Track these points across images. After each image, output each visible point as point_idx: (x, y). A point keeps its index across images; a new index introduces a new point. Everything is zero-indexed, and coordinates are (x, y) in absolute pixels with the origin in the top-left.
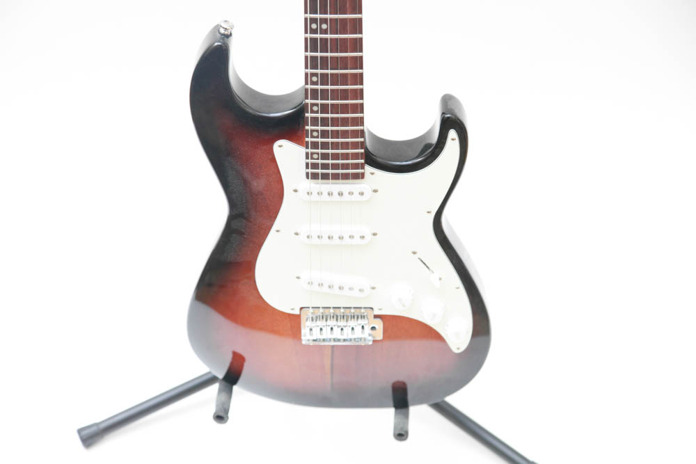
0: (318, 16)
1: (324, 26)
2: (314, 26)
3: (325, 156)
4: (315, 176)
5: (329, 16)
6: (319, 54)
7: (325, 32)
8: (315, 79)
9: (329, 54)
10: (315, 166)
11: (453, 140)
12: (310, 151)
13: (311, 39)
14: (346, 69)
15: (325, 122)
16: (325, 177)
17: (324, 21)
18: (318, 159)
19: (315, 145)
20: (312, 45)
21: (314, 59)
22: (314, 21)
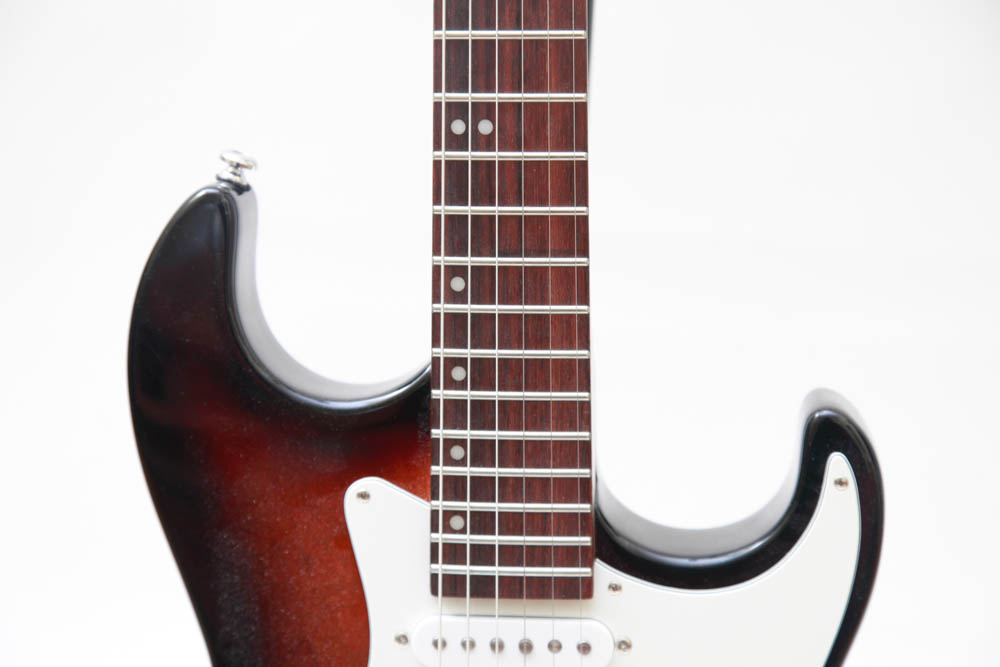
0: (469, 97)
1: (485, 127)
2: (458, 127)
3: (482, 523)
4: (452, 587)
5: (496, 97)
6: (469, 210)
7: (486, 143)
8: (458, 284)
9: (496, 210)
10: (454, 553)
11: (840, 483)
12: (441, 504)
13: (448, 163)
14: (543, 253)
15: (483, 414)
16: (482, 588)
17: (484, 110)
18: (463, 531)
19: (455, 489)
20: (452, 182)
21: (457, 223)
22: (457, 110)
